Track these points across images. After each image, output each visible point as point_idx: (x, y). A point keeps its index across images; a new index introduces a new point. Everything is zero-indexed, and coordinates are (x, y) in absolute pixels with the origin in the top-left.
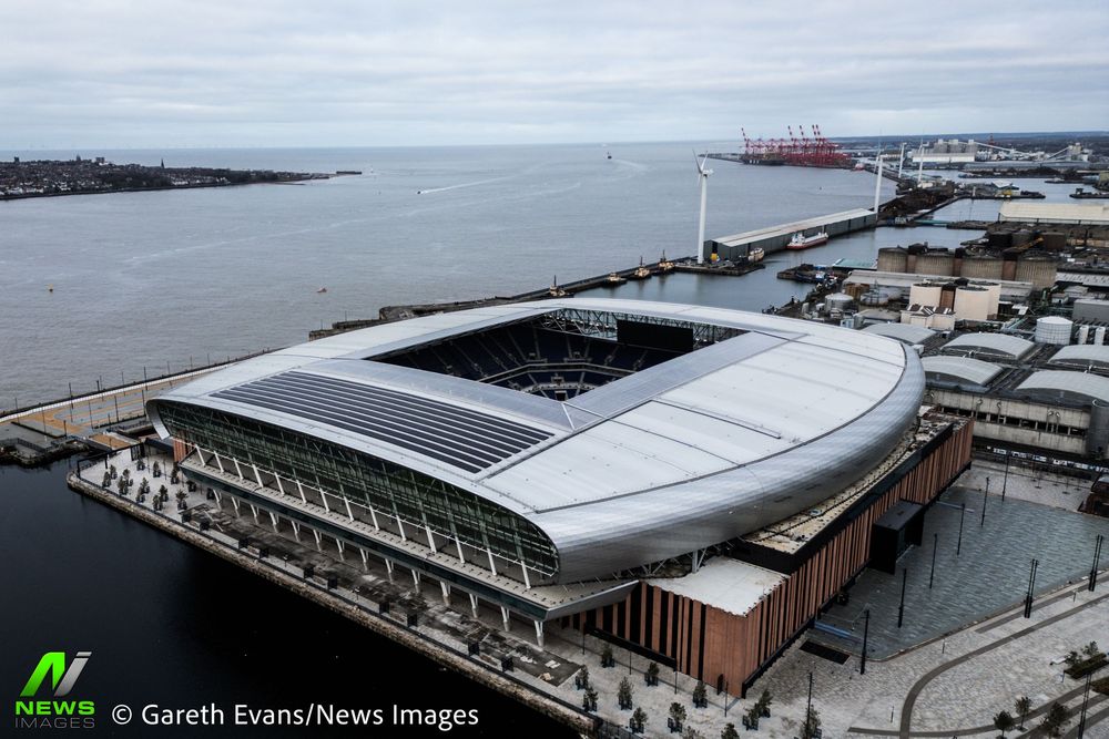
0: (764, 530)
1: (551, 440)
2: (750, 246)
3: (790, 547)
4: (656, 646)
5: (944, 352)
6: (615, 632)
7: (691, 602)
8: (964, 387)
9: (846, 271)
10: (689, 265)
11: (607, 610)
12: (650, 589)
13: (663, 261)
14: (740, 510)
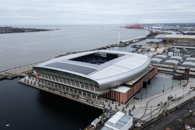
0: (128, 82)
1: (98, 70)
2: (127, 42)
3: (131, 84)
4: (113, 99)
5: (155, 58)
6: (107, 97)
7: (118, 92)
8: (157, 62)
9: (141, 46)
10: (117, 45)
11: (106, 94)
12: (112, 91)
13: (113, 44)
14: (124, 79)
